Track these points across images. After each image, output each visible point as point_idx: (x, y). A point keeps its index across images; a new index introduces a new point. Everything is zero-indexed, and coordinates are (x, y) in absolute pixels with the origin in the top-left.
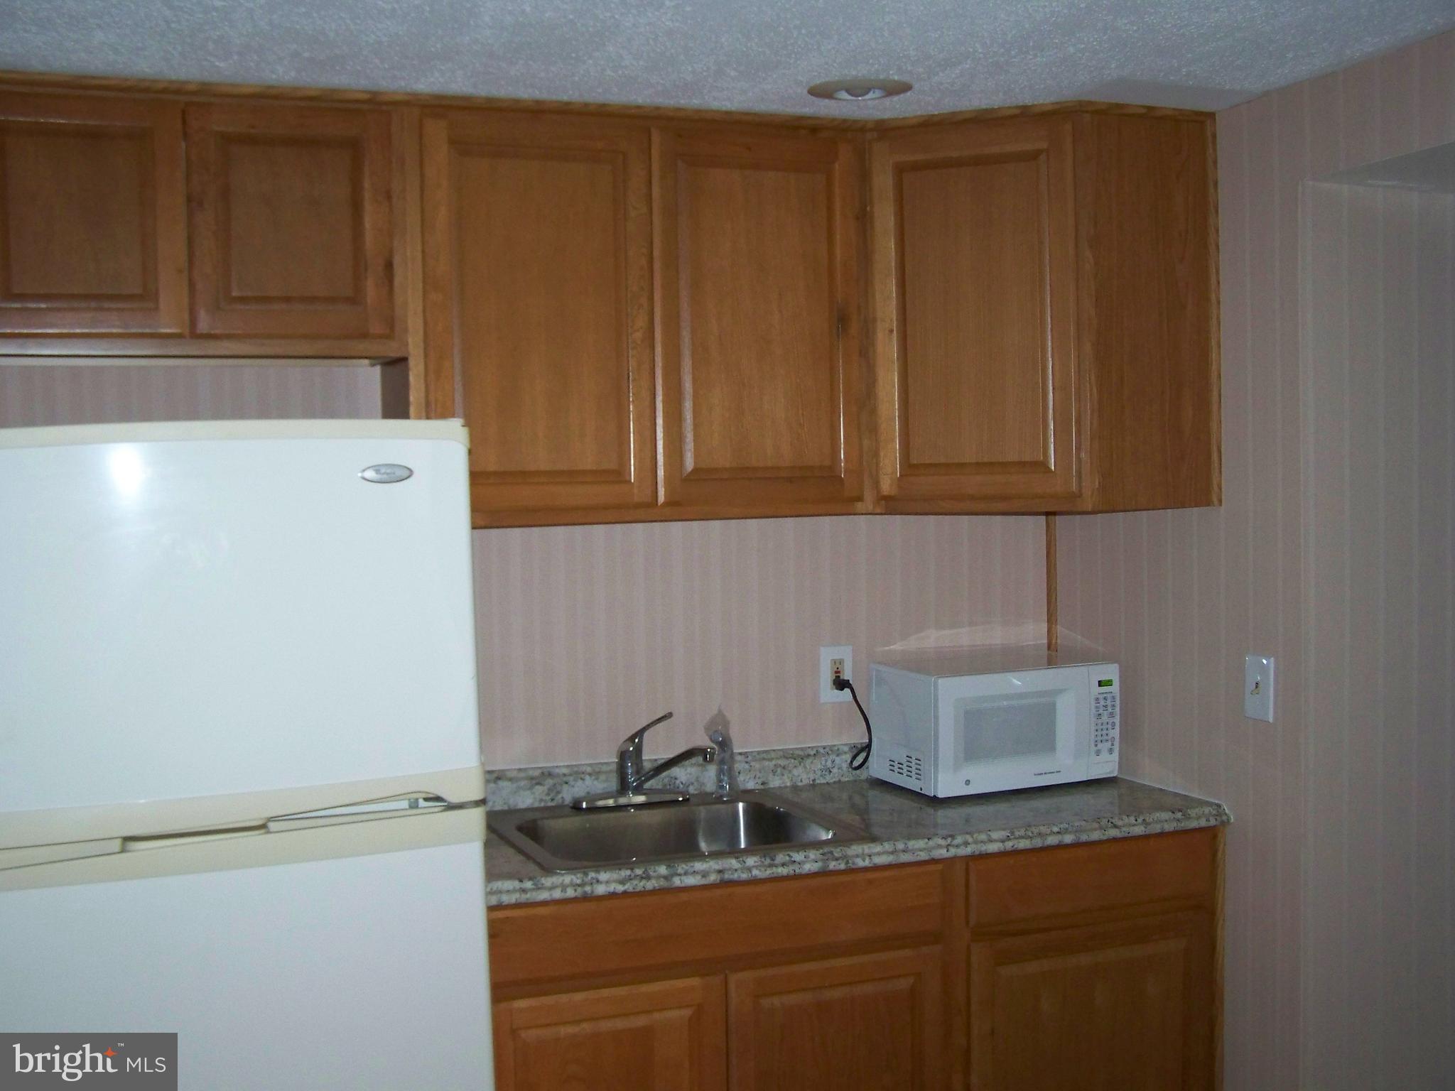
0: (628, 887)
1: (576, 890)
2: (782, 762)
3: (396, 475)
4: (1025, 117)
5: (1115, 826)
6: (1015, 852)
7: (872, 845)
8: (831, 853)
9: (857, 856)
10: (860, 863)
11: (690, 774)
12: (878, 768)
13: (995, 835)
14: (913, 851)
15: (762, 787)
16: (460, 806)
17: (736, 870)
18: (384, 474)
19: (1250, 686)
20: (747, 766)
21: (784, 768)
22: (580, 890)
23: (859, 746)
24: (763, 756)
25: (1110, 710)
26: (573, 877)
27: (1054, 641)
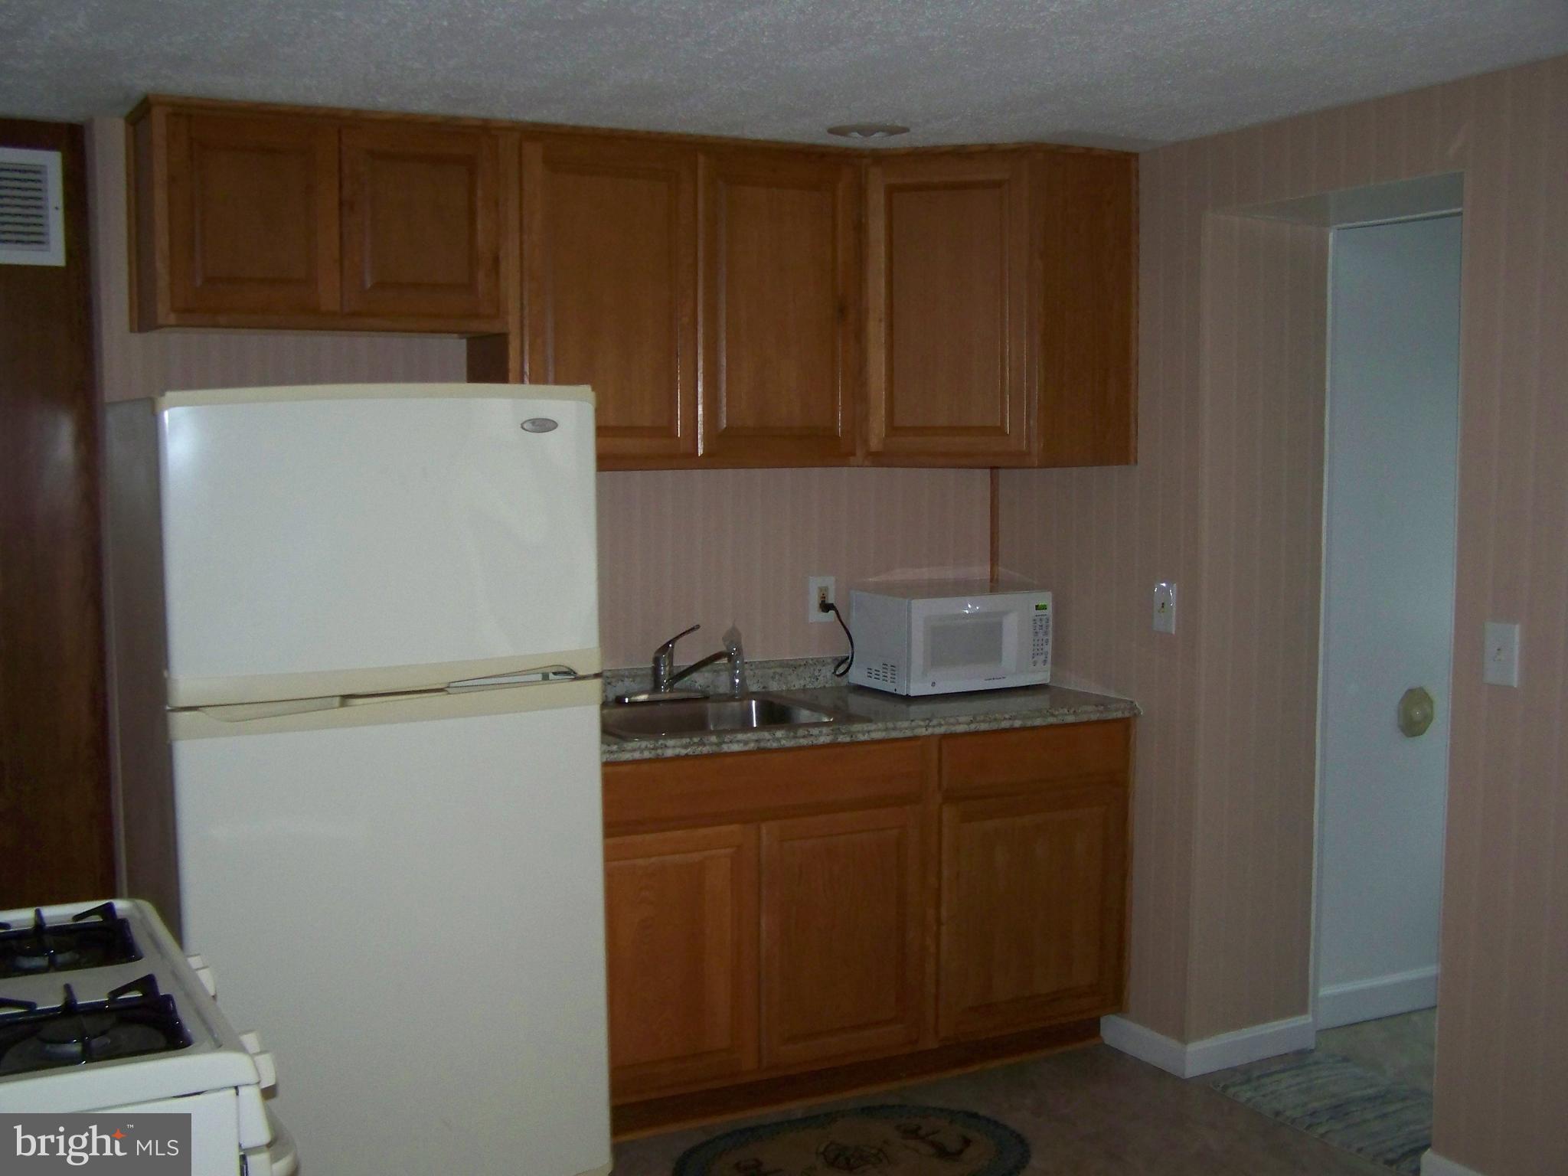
0: (689, 751)
1: (650, 753)
2: (779, 670)
3: (544, 425)
4: (990, 153)
5: (1053, 715)
6: (976, 733)
7: (868, 724)
8: (839, 729)
9: (859, 732)
10: (862, 738)
11: (707, 678)
12: (857, 676)
13: (962, 719)
14: (901, 730)
15: (764, 690)
16: (584, 678)
17: (769, 740)
18: (538, 425)
19: (1157, 606)
20: (752, 673)
21: (781, 675)
22: (653, 752)
23: (840, 659)
24: (763, 665)
25: (1044, 629)
26: (648, 743)
27: (996, 577)
